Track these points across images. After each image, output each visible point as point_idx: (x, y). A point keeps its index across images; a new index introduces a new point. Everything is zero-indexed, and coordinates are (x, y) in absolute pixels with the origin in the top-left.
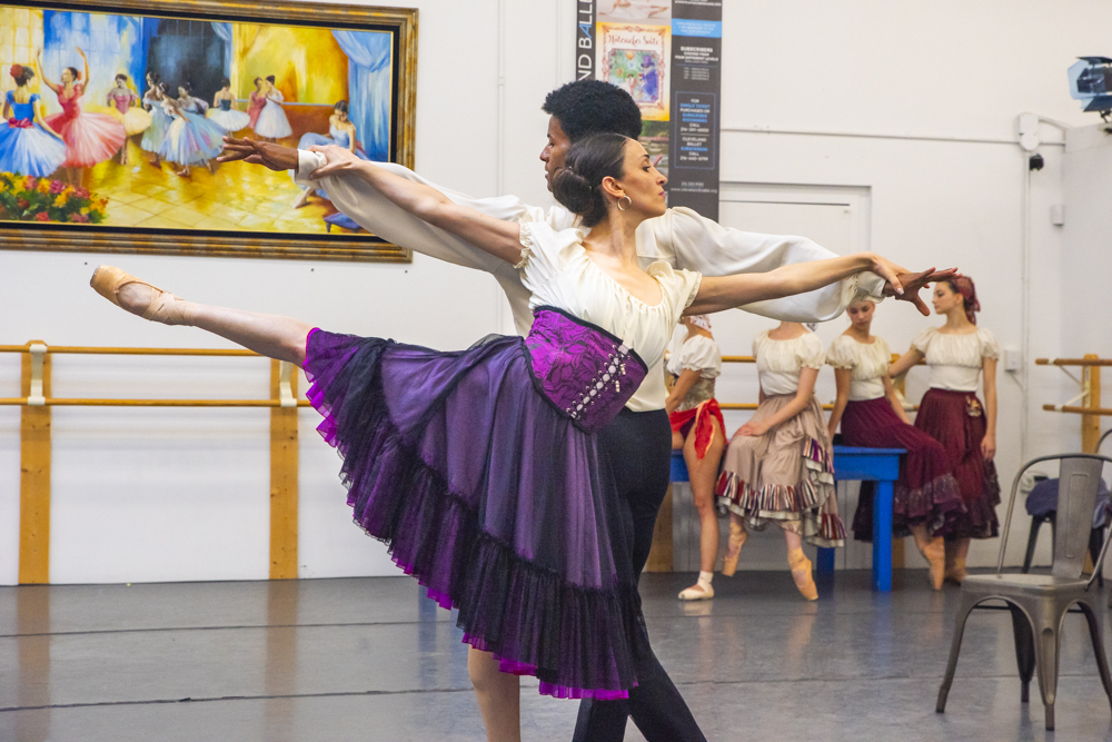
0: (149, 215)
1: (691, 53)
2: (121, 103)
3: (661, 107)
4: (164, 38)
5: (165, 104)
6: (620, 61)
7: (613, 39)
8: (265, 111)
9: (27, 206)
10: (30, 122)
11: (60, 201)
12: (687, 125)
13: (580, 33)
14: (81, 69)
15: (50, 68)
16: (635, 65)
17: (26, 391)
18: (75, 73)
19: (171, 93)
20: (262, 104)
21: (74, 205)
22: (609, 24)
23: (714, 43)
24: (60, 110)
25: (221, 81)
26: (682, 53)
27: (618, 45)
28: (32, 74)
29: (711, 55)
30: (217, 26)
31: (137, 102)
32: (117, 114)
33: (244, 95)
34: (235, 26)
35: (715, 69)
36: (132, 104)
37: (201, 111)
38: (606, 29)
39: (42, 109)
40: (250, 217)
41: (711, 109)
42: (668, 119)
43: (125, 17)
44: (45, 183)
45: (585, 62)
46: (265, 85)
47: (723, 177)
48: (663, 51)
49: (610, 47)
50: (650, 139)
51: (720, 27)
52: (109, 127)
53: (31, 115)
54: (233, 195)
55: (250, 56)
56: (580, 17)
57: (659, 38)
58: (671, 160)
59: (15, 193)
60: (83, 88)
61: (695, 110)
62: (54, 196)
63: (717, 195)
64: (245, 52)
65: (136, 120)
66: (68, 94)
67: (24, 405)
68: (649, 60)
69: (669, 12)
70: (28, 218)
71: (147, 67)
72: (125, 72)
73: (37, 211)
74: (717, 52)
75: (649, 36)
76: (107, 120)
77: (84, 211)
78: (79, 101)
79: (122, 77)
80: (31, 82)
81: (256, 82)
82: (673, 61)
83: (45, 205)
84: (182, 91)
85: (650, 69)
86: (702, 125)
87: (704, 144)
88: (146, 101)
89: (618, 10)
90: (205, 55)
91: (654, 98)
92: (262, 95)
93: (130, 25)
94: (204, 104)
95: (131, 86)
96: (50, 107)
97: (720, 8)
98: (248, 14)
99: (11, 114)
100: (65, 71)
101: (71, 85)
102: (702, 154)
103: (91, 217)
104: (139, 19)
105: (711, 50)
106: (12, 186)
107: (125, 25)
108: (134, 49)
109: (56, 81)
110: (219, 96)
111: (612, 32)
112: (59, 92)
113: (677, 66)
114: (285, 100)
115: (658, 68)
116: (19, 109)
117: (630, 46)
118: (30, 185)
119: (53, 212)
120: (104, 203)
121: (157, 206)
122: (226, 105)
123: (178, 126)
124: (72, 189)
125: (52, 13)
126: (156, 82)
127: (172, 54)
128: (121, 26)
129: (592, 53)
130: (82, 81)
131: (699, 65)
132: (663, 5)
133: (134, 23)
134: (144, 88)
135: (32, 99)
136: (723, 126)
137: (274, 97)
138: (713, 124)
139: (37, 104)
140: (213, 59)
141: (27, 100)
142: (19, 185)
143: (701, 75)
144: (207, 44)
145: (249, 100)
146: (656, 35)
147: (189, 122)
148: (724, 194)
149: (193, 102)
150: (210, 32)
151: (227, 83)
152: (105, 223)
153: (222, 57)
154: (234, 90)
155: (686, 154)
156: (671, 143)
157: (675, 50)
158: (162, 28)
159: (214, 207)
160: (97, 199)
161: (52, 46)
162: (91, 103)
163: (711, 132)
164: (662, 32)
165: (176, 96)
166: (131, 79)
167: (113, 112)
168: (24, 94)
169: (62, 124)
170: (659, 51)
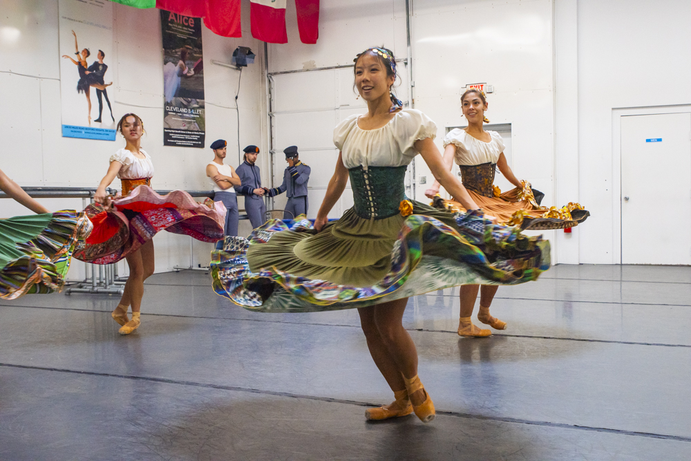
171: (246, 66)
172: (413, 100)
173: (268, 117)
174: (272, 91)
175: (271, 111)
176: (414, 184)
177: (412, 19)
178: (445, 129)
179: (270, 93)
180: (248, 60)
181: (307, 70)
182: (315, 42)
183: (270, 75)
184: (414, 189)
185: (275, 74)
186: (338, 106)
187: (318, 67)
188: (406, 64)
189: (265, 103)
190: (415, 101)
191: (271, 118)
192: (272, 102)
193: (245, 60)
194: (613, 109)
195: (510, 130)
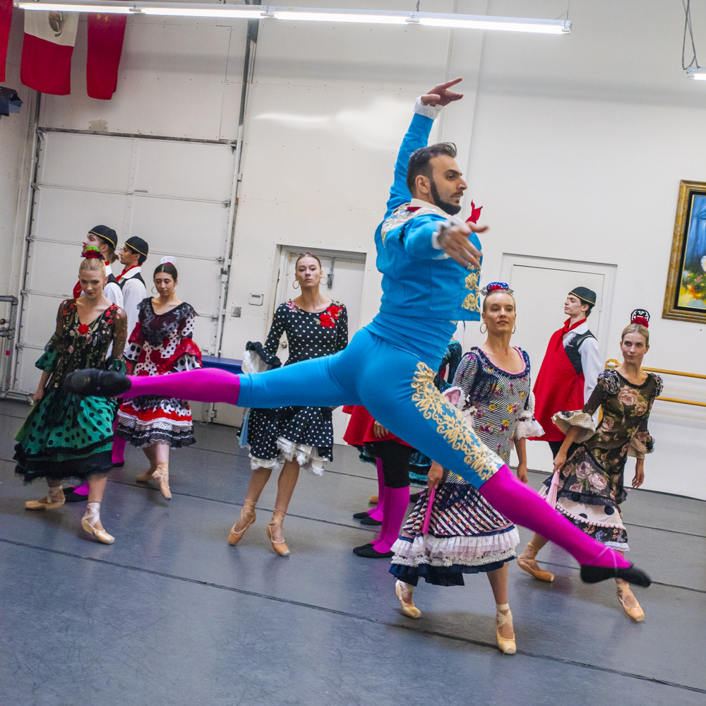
171: (7, 115)
172: (237, 199)
173: (30, 190)
174: (41, 153)
175: (35, 181)
176: (224, 316)
177: (250, 87)
178: (275, 246)
179: (37, 155)
180: (11, 106)
181: (95, 133)
182: (109, 97)
183: (41, 130)
184: (223, 322)
185: (49, 130)
186: (131, 190)
187: (111, 130)
188: (234, 148)
189: (28, 169)
190: (240, 202)
191: (34, 191)
192: (39, 170)
193: (6, 107)
194: (504, 253)
195: (364, 261)
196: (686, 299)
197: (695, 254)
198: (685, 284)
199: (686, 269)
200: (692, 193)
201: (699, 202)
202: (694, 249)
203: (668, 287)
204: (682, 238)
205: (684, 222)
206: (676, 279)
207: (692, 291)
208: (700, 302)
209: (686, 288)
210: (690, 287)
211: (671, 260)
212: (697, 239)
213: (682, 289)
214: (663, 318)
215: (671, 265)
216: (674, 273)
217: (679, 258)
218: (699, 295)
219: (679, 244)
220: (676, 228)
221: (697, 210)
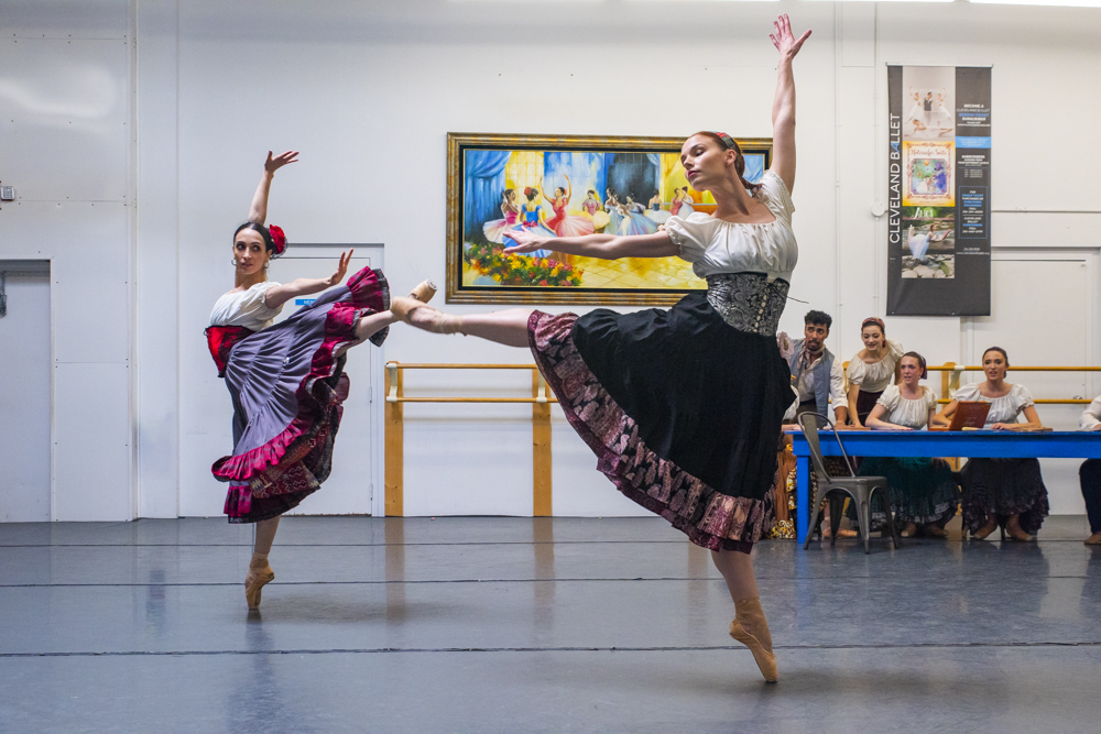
0: (608, 280)
1: (969, 159)
2: (590, 209)
3: (948, 197)
4: (617, 165)
5: (618, 208)
6: (919, 167)
7: (914, 153)
8: (682, 209)
9: (534, 277)
10: (536, 224)
11: (554, 273)
12: (967, 209)
13: (891, 149)
14: (567, 188)
15: (548, 189)
16: (930, 169)
17: (536, 395)
18: (563, 190)
19: (622, 201)
20: (680, 205)
21: (563, 275)
22: (911, 142)
23: (986, 152)
24: (554, 215)
25: (654, 192)
26: (963, 160)
27: (918, 156)
28: (537, 193)
29: (984, 160)
30: (651, 156)
31: (601, 207)
32: (589, 216)
33: (668, 200)
34: (662, 156)
35: (986, 170)
36: (598, 209)
37: (641, 212)
38: (909, 146)
39: (543, 214)
40: (673, 279)
41: (984, 197)
42: (953, 205)
43: (593, 154)
44: (545, 262)
45: (895, 168)
46: (681, 193)
47: (993, 245)
48: (950, 159)
49: (912, 158)
50: (941, 219)
51: (990, 142)
52: (584, 224)
53: (537, 218)
54: (662, 265)
55: (672, 174)
56: (891, 138)
57: (946, 150)
58: (956, 233)
59: (527, 268)
60: (568, 200)
61: (972, 198)
62: (550, 270)
63: (989, 256)
64: (669, 172)
65: (601, 218)
66: (558, 204)
67: (534, 402)
68: (940, 165)
69: (953, 132)
70: (535, 284)
71: (608, 184)
72: (593, 189)
73: (540, 280)
74: (988, 158)
75: (940, 149)
76: (582, 220)
77: (569, 279)
78: (565, 208)
79: (592, 192)
80: (536, 198)
81: (675, 191)
82: (957, 166)
83: (545, 276)
84: (629, 199)
85: (941, 171)
86: (978, 209)
87: (979, 222)
88: (607, 206)
89: (917, 132)
90: (643, 175)
91: (944, 191)
92: (679, 199)
93: (596, 158)
94: (643, 207)
95: (597, 198)
96: (548, 213)
97: (990, 128)
98: (670, 147)
99: (525, 219)
100: (557, 189)
101: (560, 199)
102: (978, 228)
103: (573, 282)
104: (602, 154)
105: (983, 157)
106: (525, 264)
107: (593, 158)
108: (599, 174)
109: (551, 197)
110: (652, 201)
111: (913, 148)
112: (553, 204)
113: (960, 170)
114: (695, 202)
115: (946, 171)
116: (530, 215)
117: (926, 157)
118: (536, 263)
119: (550, 280)
120: (581, 273)
121: (614, 274)
122: (657, 207)
123: (627, 220)
124: (561, 265)
125: (549, 154)
126: (612, 194)
127: (623, 175)
128: (591, 159)
129: (900, 162)
130: (567, 196)
131: (976, 167)
132: (948, 128)
133: (599, 157)
134: (605, 198)
135: (537, 209)
136: (992, 209)
137: (687, 201)
138: (985, 207)
139: (540, 211)
140: (648, 178)
141: (534, 210)
142: (529, 264)
143: (977, 174)
144: (644, 168)
145: (671, 203)
146: (944, 149)
147: (633, 219)
148: (994, 256)
149: (636, 206)
150: (646, 160)
151: (657, 193)
152: (581, 286)
153: (654, 176)
154: (662, 198)
155: (967, 228)
156: (956, 222)
157: (958, 158)
158: (616, 160)
159: (649, 273)
160: (577, 271)
161: (549, 174)
162: (573, 209)
163: (984, 213)
164: (948, 146)
165: (625, 202)
166: (597, 193)
167: (586, 214)
168: (532, 206)
169: (555, 224)
170: (947, 159)
195: (47, 273)
196: (471, 276)
197: (475, 220)
198: (468, 259)
199: (468, 240)
200: (462, 147)
201: (471, 158)
202: (472, 216)
203: (448, 264)
204: (457, 203)
205: (458, 183)
206: (457, 254)
207: (477, 266)
208: (488, 278)
209: (470, 263)
210: (473, 261)
211: (448, 231)
212: (474, 203)
213: (465, 265)
214: (447, 303)
215: (448, 238)
216: (454, 246)
217: (457, 228)
218: (486, 270)
219: (455, 210)
220: (448, 191)
221: (470, 168)
